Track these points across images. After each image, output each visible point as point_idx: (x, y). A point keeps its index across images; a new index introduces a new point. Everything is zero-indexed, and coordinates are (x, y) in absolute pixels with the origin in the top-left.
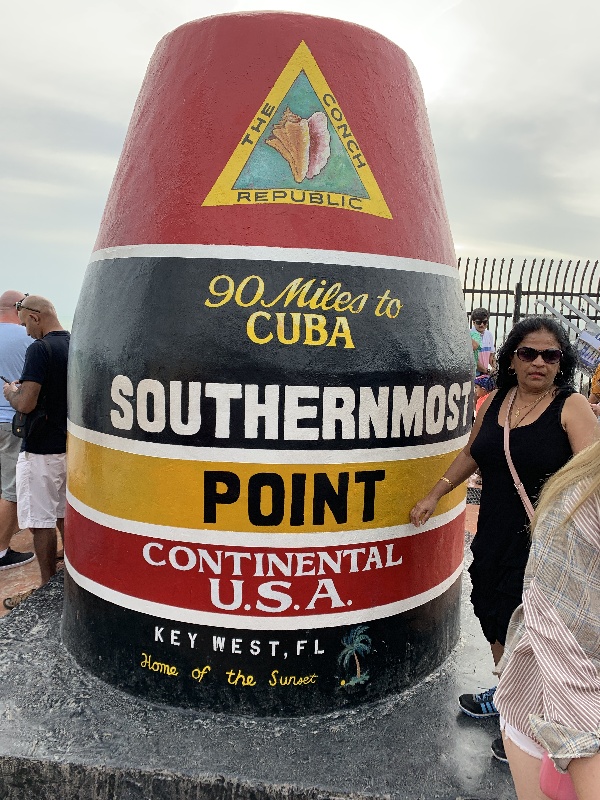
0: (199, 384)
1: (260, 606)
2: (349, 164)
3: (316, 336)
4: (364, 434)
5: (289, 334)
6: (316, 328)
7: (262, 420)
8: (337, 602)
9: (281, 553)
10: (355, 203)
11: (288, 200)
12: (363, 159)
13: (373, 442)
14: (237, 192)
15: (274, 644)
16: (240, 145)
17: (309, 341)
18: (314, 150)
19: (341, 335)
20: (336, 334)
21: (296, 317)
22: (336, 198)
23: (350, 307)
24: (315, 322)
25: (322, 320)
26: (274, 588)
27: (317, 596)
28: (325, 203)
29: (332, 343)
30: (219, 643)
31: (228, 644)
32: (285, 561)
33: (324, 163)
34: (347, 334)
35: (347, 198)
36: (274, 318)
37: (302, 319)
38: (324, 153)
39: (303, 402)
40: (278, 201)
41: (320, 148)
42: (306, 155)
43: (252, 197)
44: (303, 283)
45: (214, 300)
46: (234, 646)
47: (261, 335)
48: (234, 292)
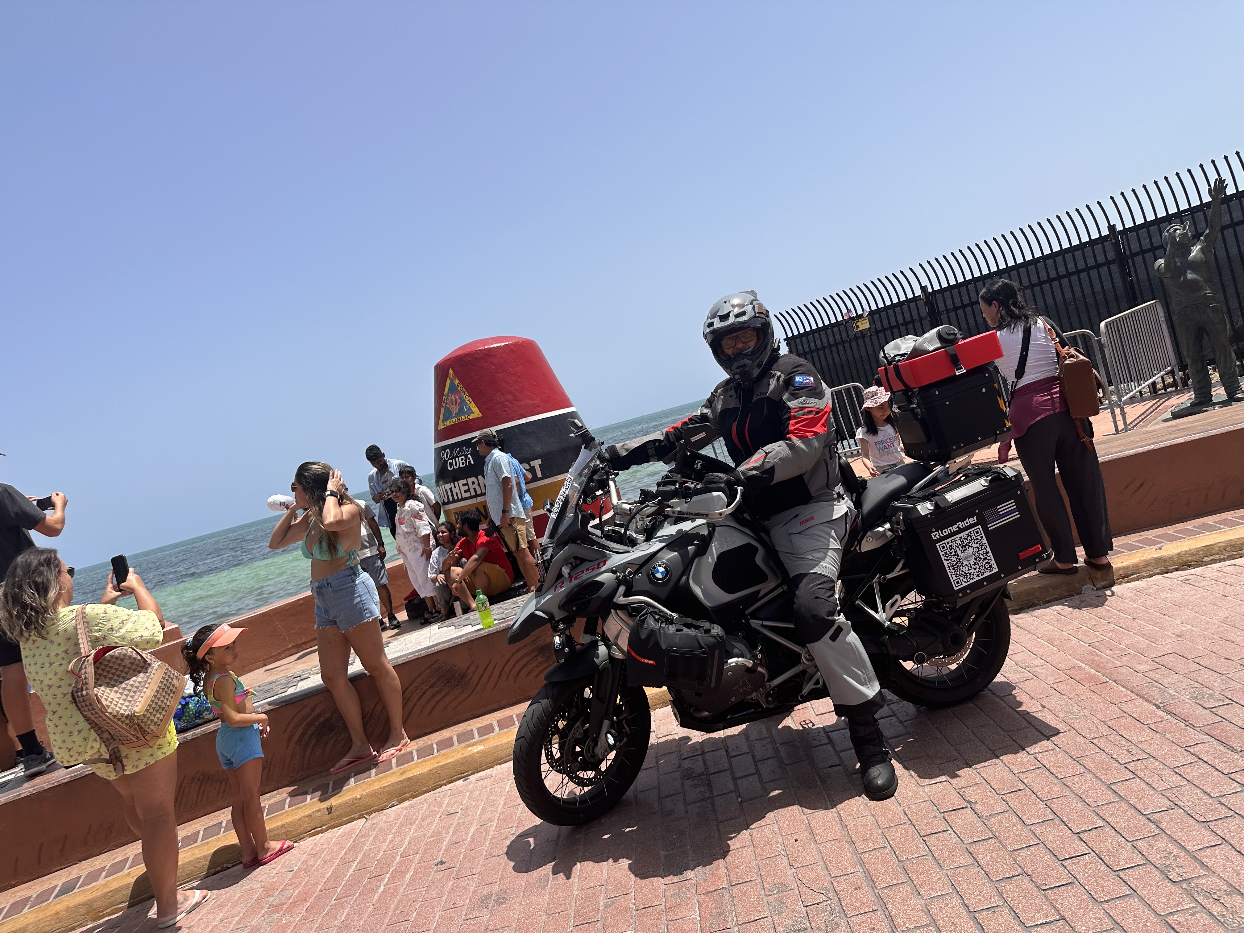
3: (463, 463)
11: (452, 423)
12: (471, 400)
14: (443, 424)
16: (442, 408)
17: (461, 466)
24: (462, 459)
28: (461, 420)
35: (468, 415)
40: (450, 424)
44: (459, 448)
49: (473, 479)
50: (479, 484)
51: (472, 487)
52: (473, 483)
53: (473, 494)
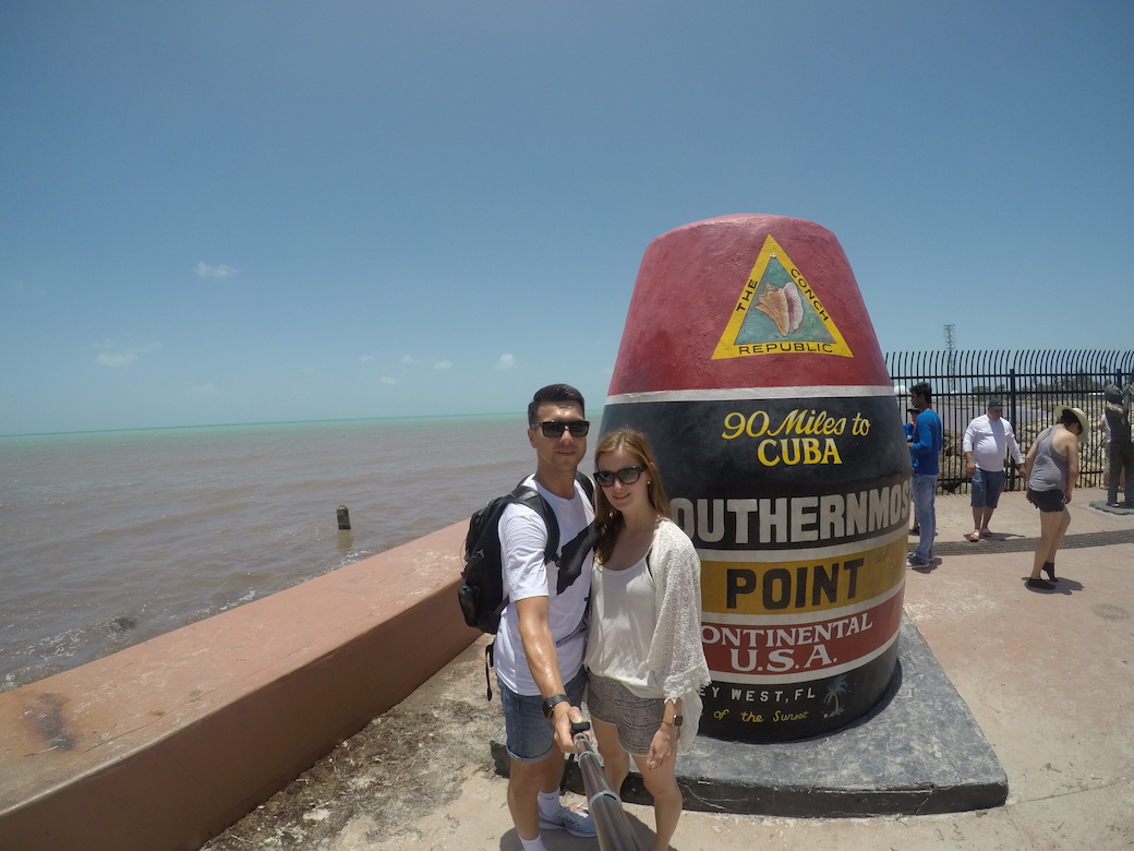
0: (722, 501)
1: (770, 668)
2: (817, 319)
3: (813, 455)
4: (850, 532)
5: (791, 457)
6: (811, 449)
7: (773, 528)
8: (826, 660)
9: (787, 629)
10: (827, 348)
11: (778, 351)
12: (826, 314)
13: (857, 537)
14: (738, 346)
15: (779, 693)
16: (735, 311)
17: (808, 461)
18: (791, 310)
19: (830, 454)
20: (827, 453)
21: (796, 442)
22: (813, 345)
23: (835, 430)
24: (811, 444)
25: (816, 442)
26: (781, 654)
27: (813, 657)
28: (806, 351)
29: (825, 461)
30: (736, 694)
31: (743, 695)
32: (790, 635)
33: (800, 320)
34: (835, 452)
35: (821, 345)
36: (779, 444)
37: (801, 443)
38: (799, 312)
39: (806, 510)
40: (771, 352)
41: (795, 309)
42: (787, 314)
43: (751, 350)
44: (797, 415)
45: (730, 432)
46: (748, 695)
47: (770, 458)
48: (745, 425)
49: (837, 500)
50: (844, 516)
51: (826, 517)
52: (833, 508)
53: (825, 535)
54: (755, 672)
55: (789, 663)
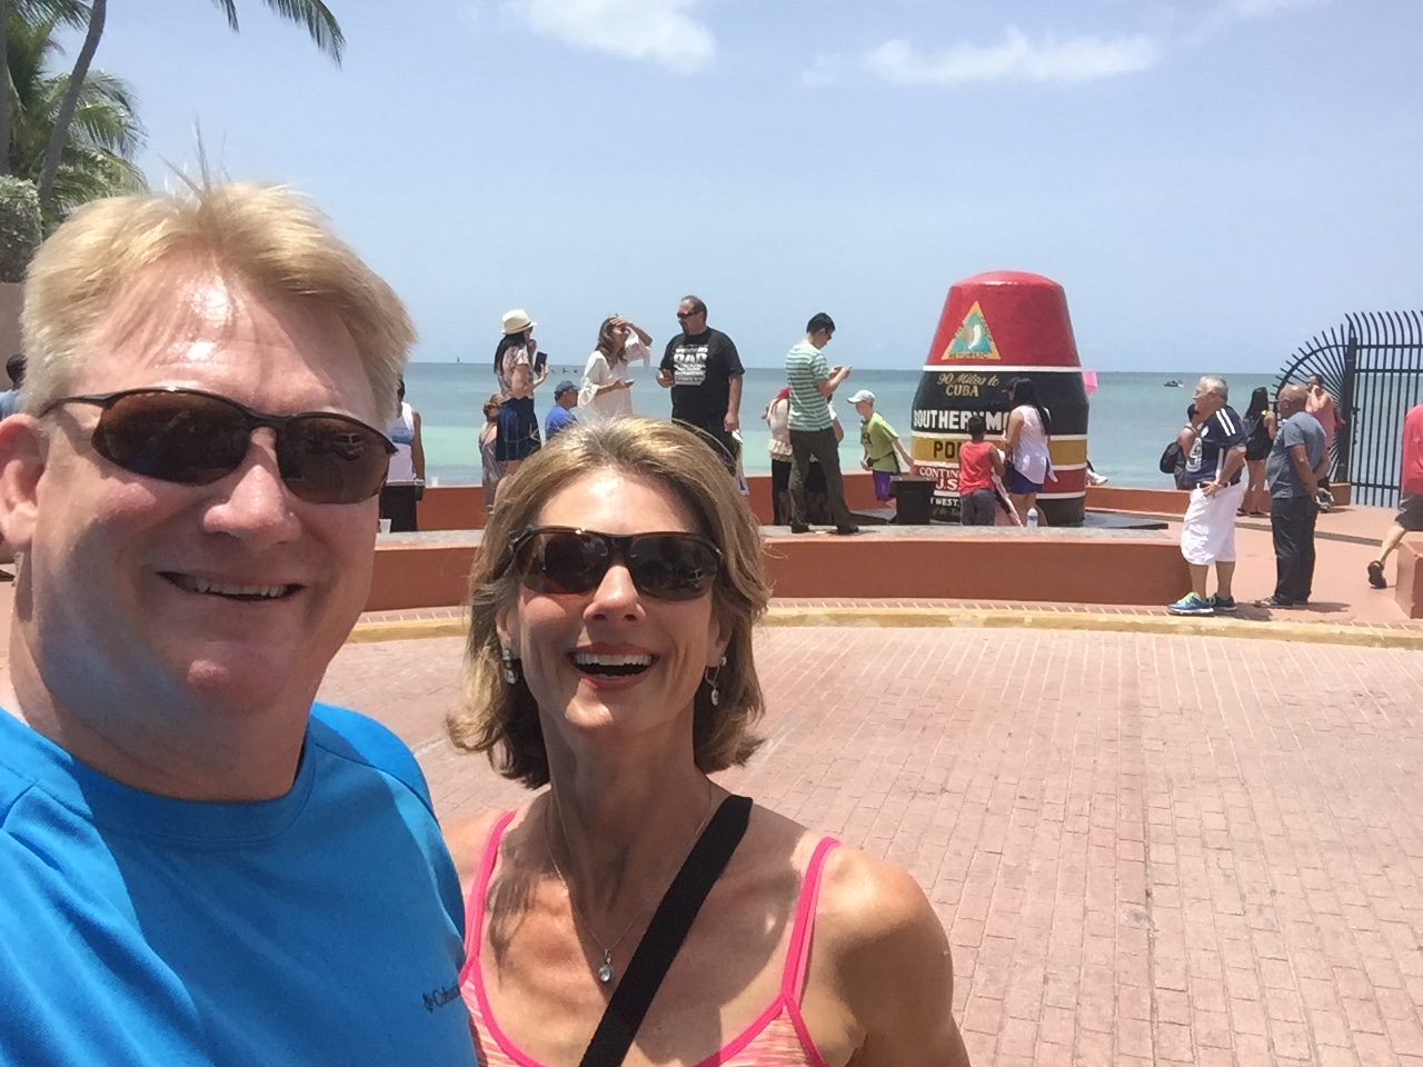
3: (967, 392)
5: (957, 393)
7: (944, 423)
15: (950, 502)
17: (964, 395)
20: (972, 391)
21: (961, 387)
23: (980, 384)
24: (967, 388)
29: (971, 395)
34: (976, 392)
36: (954, 388)
44: (965, 377)
45: (942, 383)
48: (945, 379)
54: (943, 489)
55: (955, 486)
